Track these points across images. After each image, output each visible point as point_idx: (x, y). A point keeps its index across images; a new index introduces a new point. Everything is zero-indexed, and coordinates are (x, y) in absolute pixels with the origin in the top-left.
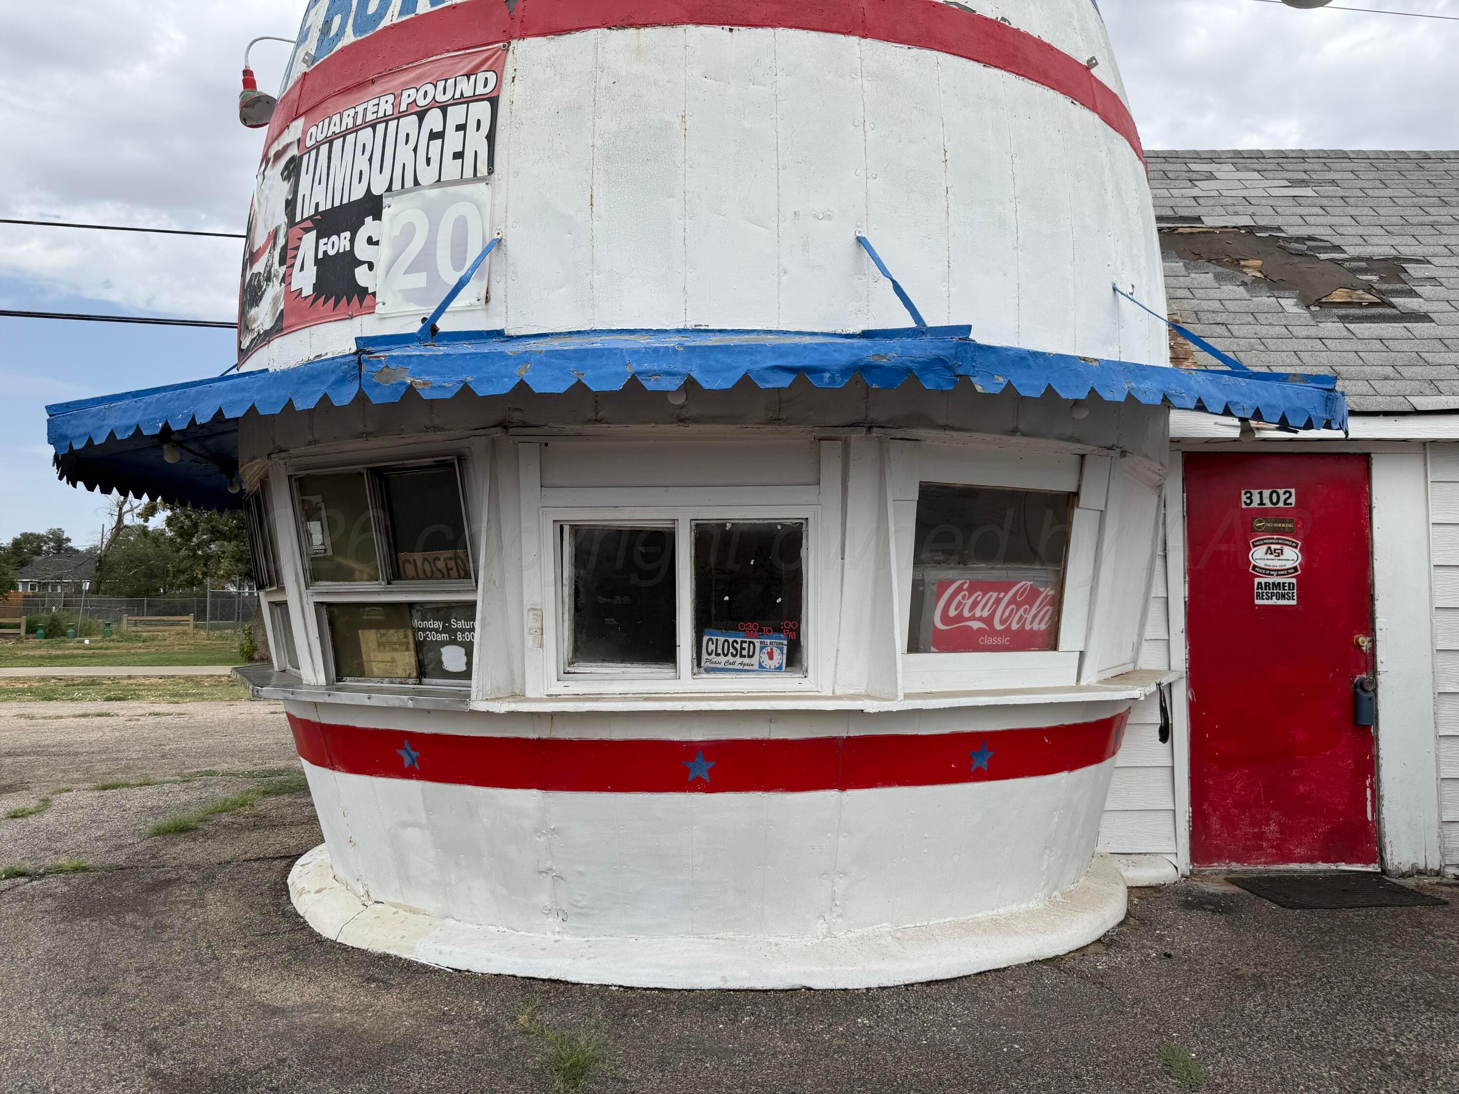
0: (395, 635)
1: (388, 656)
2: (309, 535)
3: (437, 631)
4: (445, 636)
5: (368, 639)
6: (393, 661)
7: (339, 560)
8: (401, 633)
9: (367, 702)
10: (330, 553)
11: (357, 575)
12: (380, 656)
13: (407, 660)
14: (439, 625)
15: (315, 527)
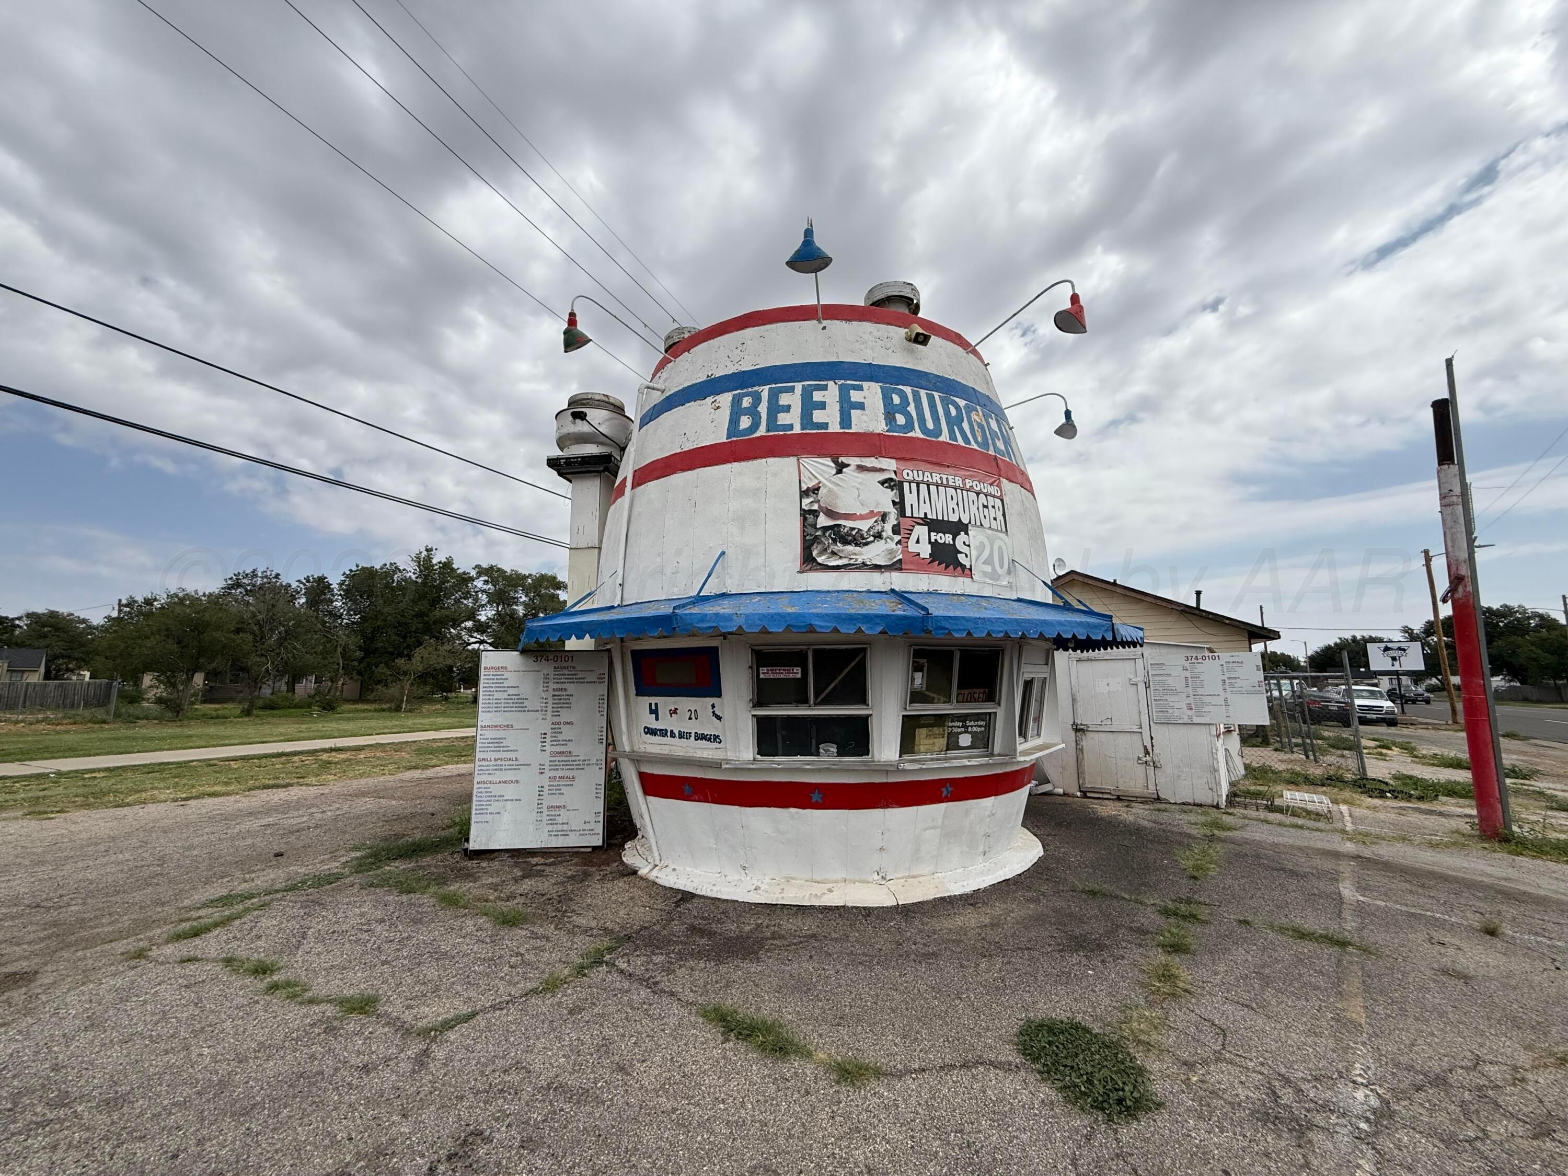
0: (936, 730)
1: (931, 741)
2: (913, 679)
3: (959, 727)
4: (962, 730)
5: (921, 733)
6: (934, 743)
7: (927, 693)
8: (941, 729)
9: (969, 764)
10: (924, 689)
11: (936, 700)
12: (926, 742)
13: (942, 742)
14: (960, 724)
15: (918, 677)
